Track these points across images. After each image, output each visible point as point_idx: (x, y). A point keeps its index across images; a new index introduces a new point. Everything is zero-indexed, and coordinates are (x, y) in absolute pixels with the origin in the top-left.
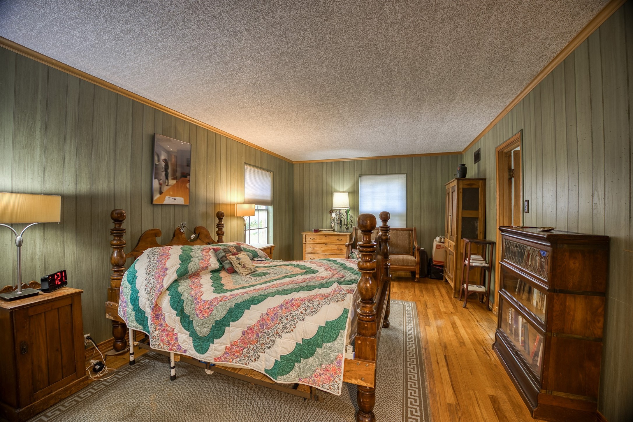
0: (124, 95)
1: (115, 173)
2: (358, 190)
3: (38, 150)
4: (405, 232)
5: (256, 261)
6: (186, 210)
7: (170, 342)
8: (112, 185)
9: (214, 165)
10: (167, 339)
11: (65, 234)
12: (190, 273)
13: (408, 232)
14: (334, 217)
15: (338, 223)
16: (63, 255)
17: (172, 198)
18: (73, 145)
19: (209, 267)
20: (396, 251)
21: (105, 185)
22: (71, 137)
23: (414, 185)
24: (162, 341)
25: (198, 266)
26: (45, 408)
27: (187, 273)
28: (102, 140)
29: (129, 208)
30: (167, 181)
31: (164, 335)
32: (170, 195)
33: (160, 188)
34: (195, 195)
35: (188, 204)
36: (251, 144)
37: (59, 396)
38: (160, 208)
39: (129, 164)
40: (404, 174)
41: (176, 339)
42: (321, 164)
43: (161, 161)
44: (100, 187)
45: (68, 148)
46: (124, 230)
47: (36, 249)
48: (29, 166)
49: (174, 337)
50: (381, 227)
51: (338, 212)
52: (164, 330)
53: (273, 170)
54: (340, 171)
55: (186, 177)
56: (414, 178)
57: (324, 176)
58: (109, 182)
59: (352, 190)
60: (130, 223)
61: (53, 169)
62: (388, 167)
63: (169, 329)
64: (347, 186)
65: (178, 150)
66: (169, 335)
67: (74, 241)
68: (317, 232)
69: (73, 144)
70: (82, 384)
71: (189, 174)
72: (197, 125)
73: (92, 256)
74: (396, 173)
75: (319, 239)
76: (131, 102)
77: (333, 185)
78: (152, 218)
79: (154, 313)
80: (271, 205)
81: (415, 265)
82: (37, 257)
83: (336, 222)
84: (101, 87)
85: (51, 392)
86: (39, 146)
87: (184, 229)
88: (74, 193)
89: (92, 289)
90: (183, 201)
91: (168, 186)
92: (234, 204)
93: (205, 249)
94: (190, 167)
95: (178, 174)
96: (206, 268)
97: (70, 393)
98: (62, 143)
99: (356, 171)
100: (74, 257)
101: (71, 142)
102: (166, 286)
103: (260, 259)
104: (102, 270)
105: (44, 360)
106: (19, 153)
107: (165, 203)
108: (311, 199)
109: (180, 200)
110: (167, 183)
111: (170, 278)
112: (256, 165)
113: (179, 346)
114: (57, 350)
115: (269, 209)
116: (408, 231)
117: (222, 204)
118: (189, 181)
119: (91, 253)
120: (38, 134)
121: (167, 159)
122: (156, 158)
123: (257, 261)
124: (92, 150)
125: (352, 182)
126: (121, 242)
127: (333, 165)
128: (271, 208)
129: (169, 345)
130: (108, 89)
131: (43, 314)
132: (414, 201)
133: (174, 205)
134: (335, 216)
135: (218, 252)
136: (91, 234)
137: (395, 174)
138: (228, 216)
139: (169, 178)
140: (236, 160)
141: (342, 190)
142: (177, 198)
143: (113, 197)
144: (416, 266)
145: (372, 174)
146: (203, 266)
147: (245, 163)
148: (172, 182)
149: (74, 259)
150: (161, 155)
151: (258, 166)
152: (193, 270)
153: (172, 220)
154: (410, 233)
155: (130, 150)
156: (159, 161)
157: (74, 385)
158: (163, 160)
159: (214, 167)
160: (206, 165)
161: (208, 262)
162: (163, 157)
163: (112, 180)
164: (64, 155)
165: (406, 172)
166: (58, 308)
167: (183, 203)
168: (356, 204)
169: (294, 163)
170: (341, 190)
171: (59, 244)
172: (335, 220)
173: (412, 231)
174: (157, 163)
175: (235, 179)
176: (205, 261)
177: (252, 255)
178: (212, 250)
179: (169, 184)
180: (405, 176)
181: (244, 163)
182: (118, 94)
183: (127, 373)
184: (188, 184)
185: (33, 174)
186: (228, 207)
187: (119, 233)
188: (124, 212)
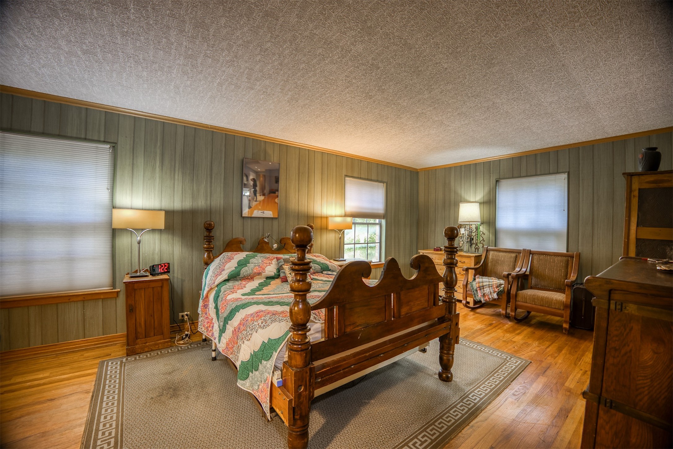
0: (218, 131)
1: (211, 193)
2: (494, 199)
3: (158, 180)
4: (559, 258)
5: (324, 274)
6: (275, 223)
7: (209, 328)
8: (209, 202)
9: (307, 180)
10: (207, 326)
11: (174, 238)
12: (241, 276)
13: (564, 258)
14: (463, 234)
15: (467, 242)
16: (172, 252)
17: (260, 211)
18: (180, 175)
19: (263, 274)
20: (542, 284)
21: (203, 203)
22: (179, 170)
23: (581, 188)
24: (204, 326)
25: (250, 271)
26: (142, 352)
27: (238, 276)
28: (201, 168)
29: (222, 220)
30: (255, 197)
31: (206, 322)
32: (260, 210)
33: (249, 204)
34: (285, 209)
35: (277, 217)
36: (353, 155)
37: (151, 347)
38: (249, 221)
39: (222, 185)
40: (564, 172)
41: (213, 327)
42: (448, 170)
43: (250, 180)
44: (200, 204)
45: (176, 177)
46: (213, 237)
47: (155, 247)
48: (152, 191)
49: (212, 325)
50: (446, 247)
51: (468, 227)
52: (207, 318)
53: (386, 181)
54: (471, 176)
55: (275, 193)
56: (581, 178)
57: (452, 184)
58: (206, 200)
59: (486, 199)
60: (222, 232)
61: (167, 192)
62: (539, 166)
63: (210, 318)
64: (480, 195)
65: (266, 170)
66: (209, 322)
67: (180, 243)
68: (437, 251)
69: (180, 173)
70: (166, 344)
71: (278, 190)
72: (287, 145)
73: (192, 255)
74: (551, 172)
75: (438, 259)
76: (224, 135)
77: (463, 195)
78: (242, 228)
79: (204, 303)
80: (384, 219)
81: (562, 308)
82: (156, 252)
83: (465, 239)
84: (200, 129)
85: (146, 343)
86: (158, 178)
87: (268, 239)
88: (181, 209)
89: (192, 280)
90: (272, 215)
91: (256, 201)
92: (327, 217)
93: (269, 258)
94: (278, 184)
95: (267, 191)
96: (259, 274)
97: (158, 347)
98: (172, 174)
99: (491, 175)
100: (180, 255)
101: (179, 173)
102: (216, 283)
103: (330, 273)
104: (200, 267)
105: (143, 320)
106: (147, 183)
107: (253, 216)
108: (436, 212)
109: (269, 214)
110: (255, 199)
111: (223, 277)
112: (362, 177)
113: (213, 333)
114: (151, 316)
115: (382, 223)
116: (566, 257)
117: (317, 217)
118: (278, 196)
119: (192, 253)
120: (158, 169)
121: (255, 178)
122: (245, 178)
123: (326, 274)
124: (193, 177)
125: (487, 189)
126: (209, 247)
127: (463, 169)
128: (383, 222)
129: (207, 330)
130: (205, 129)
131: (143, 289)
132: (581, 213)
133: (264, 218)
134: (464, 232)
135: (279, 261)
136: (192, 239)
137: (550, 174)
138: (324, 229)
139: (258, 195)
140: (334, 174)
141: (474, 200)
142: (265, 212)
143: (209, 212)
144: (563, 310)
145: (514, 176)
146: (256, 272)
147: (347, 176)
148: (260, 198)
149: (180, 256)
150: (249, 175)
151: (364, 177)
152: (244, 274)
153: (261, 231)
154: (568, 261)
155: (223, 174)
156: (247, 180)
157: (161, 343)
158: (251, 180)
159: (307, 183)
160: (297, 182)
161: (264, 269)
162: (251, 177)
163: (209, 199)
164: (174, 183)
165: (568, 170)
166: (153, 288)
167: (272, 216)
168: (491, 217)
169: (419, 170)
170: (472, 200)
171: (170, 245)
172: (463, 237)
173: (572, 257)
174: (246, 183)
175: (333, 192)
176: (261, 267)
177: (320, 267)
178: (276, 259)
179: (258, 200)
180: (565, 176)
181: (345, 175)
182: (213, 131)
183: (196, 346)
184: (277, 199)
185: (155, 196)
186: (324, 221)
187: (209, 239)
188: (213, 223)
